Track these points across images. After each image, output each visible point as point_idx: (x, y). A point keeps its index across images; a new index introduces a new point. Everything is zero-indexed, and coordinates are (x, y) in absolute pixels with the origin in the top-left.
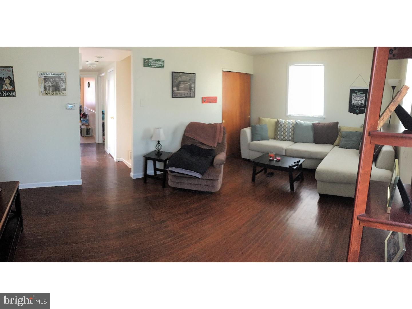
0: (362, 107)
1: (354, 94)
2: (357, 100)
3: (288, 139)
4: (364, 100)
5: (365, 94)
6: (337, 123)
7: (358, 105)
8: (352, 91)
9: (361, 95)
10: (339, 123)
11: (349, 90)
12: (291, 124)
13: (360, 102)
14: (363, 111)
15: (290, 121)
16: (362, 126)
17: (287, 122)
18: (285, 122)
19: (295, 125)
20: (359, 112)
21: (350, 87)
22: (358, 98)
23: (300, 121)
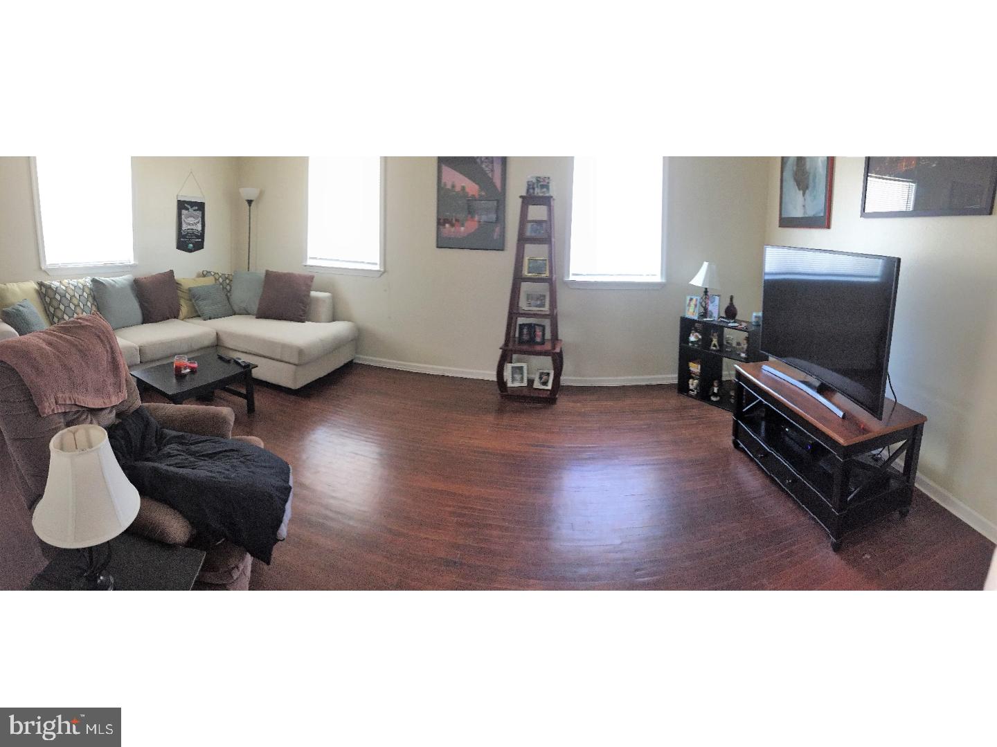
0: (198, 237)
1: (184, 212)
2: (189, 224)
4: (200, 222)
5: (201, 212)
6: (172, 272)
7: (192, 234)
8: (182, 205)
9: (196, 213)
10: (175, 273)
11: (175, 204)
12: (84, 290)
13: (194, 227)
14: (199, 246)
15: (74, 282)
16: (204, 275)
17: (71, 286)
18: (66, 287)
19: (91, 289)
20: (194, 247)
21: (177, 196)
22: (191, 220)
23: (103, 278)
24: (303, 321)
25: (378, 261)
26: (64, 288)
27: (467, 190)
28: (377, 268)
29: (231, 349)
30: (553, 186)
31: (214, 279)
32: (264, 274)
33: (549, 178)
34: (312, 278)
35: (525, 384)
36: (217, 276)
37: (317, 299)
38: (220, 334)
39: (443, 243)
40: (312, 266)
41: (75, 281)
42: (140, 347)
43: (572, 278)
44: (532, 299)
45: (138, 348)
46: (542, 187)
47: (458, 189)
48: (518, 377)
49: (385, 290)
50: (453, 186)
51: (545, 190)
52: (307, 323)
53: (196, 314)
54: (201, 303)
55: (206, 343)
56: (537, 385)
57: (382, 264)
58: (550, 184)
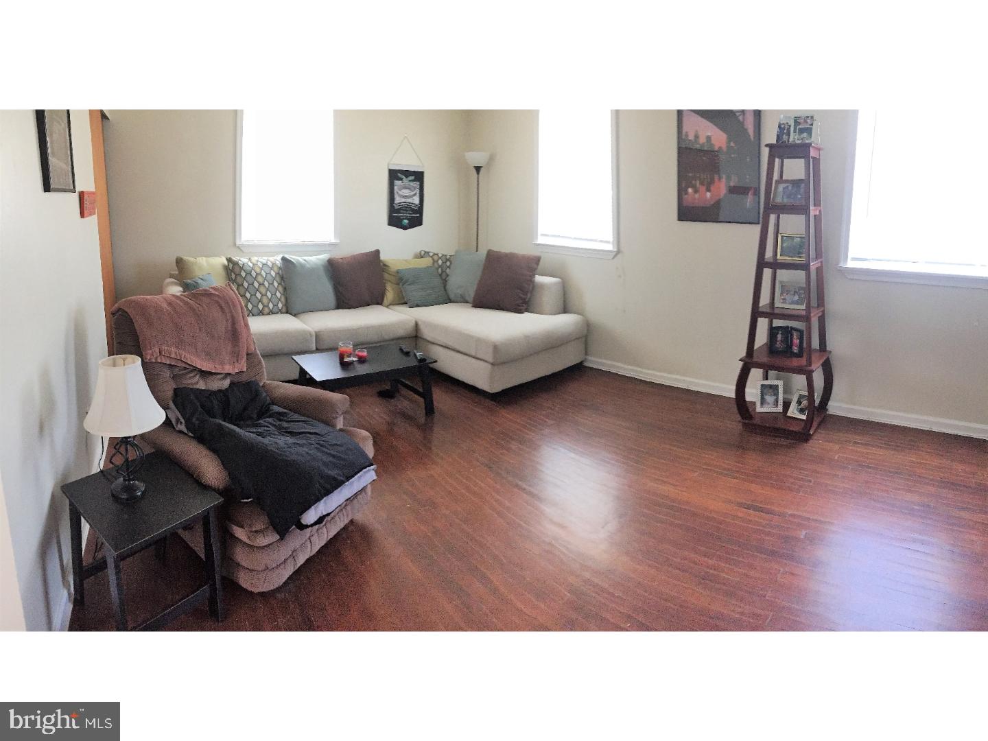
0: (415, 211)
1: (397, 183)
2: (404, 197)
3: (275, 310)
4: (418, 195)
5: (418, 183)
6: (377, 252)
7: (407, 208)
8: (394, 175)
9: (412, 184)
10: (381, 252)
11: (386, 175)
12: (271, 268)
13: (410, 200)
14: (416, 221)
15: (263, 260)
16: (421, 256)
17: (259, 264)
18: (254, 264)
19: (280, 268)
20: (409, 224)
21: (388, 165)
22: (406, 192)
23: (294, 257)
24: (520, 312)
25: (611, 239)
26: (251, 265)
27: (713, 142)
28: (610, 247)
29: (429, 341)
30: (816, 130)
31: (432, 261)
32: (485, 256)
33: (812, 117)
34: (537, 260)
35: (780, 409)
36: (436, 258)
37: (542, 286)
38: (420, 323)
39: (687, 213)
40: (544, 245)
41: (266, 258)
42: (316, 332)
43: (851, 264)
44: (788, 292)
45: (314, 334)
46: (802, 131)
47: (702, 140)
48: (770, 399)
49: (620, 276)
50: (697, 137)
51: (805, 135)
52: (526, 315)
53: (402, 301)
54: (408, 287)
55: (401, 332)
56: (793, 412)
57: (615, 242)
58: (814, 127)
